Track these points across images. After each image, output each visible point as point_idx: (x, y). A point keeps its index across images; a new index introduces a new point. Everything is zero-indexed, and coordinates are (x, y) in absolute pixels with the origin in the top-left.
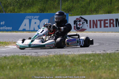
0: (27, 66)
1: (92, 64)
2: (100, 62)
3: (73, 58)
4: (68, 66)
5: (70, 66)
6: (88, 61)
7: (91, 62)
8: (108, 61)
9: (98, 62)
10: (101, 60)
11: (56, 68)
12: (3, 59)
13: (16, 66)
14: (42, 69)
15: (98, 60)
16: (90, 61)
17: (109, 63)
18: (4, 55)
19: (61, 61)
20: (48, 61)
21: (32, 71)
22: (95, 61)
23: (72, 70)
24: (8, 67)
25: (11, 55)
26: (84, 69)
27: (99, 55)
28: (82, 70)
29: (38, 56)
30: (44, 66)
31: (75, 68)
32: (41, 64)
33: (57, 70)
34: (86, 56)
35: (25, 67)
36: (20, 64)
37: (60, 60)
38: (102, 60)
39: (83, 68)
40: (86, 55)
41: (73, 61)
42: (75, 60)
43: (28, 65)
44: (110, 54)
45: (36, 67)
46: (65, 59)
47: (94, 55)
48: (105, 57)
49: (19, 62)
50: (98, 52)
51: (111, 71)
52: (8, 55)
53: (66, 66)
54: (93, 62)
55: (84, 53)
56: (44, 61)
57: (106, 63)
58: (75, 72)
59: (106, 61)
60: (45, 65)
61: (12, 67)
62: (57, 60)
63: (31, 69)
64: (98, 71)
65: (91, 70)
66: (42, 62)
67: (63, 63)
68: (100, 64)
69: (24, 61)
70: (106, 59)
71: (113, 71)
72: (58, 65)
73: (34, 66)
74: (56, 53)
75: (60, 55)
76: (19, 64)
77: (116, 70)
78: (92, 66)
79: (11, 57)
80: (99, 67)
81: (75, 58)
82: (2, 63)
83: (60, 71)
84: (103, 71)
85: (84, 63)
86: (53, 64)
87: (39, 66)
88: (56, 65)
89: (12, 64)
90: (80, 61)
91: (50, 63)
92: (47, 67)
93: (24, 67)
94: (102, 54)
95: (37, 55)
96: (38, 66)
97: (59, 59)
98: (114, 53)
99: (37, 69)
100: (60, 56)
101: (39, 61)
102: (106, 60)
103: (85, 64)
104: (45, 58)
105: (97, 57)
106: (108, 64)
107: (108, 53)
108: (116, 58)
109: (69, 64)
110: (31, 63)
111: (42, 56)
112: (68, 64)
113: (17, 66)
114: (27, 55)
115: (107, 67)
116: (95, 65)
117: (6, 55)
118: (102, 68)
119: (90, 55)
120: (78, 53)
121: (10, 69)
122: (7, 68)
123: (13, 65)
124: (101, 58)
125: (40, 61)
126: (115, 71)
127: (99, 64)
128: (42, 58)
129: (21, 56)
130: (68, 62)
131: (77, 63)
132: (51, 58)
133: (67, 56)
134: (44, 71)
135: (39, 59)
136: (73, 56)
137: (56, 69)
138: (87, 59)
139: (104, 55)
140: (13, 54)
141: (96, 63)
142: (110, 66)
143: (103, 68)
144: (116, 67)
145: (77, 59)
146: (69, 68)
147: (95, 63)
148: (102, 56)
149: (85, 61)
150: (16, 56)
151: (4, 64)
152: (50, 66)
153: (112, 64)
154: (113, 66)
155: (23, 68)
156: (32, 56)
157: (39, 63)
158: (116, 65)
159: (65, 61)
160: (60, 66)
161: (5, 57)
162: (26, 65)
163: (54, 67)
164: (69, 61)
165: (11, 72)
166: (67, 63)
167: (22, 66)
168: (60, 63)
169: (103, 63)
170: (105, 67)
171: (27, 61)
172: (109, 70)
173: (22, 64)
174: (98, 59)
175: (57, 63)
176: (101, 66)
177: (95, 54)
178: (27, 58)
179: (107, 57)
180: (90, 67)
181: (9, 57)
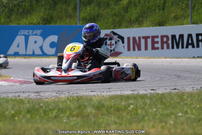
0: (21, 116)
1: (132, 113)
2: (146, 108)
3: (100, 102)
4: (91, 116)
5: (95, 116)
6: (126, 107)
7: (129, 108)
8: (159, 106)
9: (143, 108)
10: (147, 106)
11: (71, 119)
14: (48, 120)
15: (142, 106)
16: (129, 106)
17: (160, 110)
19: (79, 107)
20: (57, 107)
21: (30, 125)
22: (137, 107)
23: (97, 123)
26: (118, 122)
27: (143, 97)
28: (116, 123)
29: (40, 99)
30: (50, 115)
31: (103, 118)
32: (45, 112)
33: (72, 123)
34: (121, 99)
35: (18, 117)
36: (10, 112)
37: (77, 106)
38: (149, 105)
39: (116, 120)
40: (121, 97)
41: (99, 106)
42: (103, 106)
43: (23, 113)
44: (163, 95)
45: (38, 117)
46: (86, 104)
47: (135, 97)
48: (154, 100)
49: (7, 110)
50: (142, 92)
51: (164, 124)
53: (88, 116)
54: (133, 108)
55: (119, 93)
56: (51, 107)
57: (156, 111)
58: (103, 125)
59: (156, 108)
60: (52, 113)
62: (72, 106)
63: (28, 122)
64: (142, 124)
65: (130, 123)
66: (47, 109)
67: (83, 110)
68: (146, 112)
69: (16, 108)
70: (156, 103)
71: (168, 124)
72: (74, 113)
73: (34, 116)
74: (71, 93)
75: (78, 97)
76: (7, 113)
77: (172, 122)
78: (131, 115)
80: (144, 117)
81: (104, 102)
83: (78, 123)
84: (151, 124)
85: (118, 110)
86: (65, 112)
87: (42, 115)
88: (70, 114)
90: (111, 107)
91: (61, 111)
92: (56, 117)
93: (16, 118)
94: (149, 95)
96: (40, 116)
97: (75, 103)
98: (170, 93)
99: (38, 121)
100: (79, 99)
101: (42, 107)
102: (157, 105)
103: (121, 113)
104: (52, 102)
105: (140, 100)
106: (159, 112)
107: (158, 94)
108: (173, 102)
109: (94, 112)
110: (29, 111)
111: (47, 98)
112: (91, 112)
113: (5, 116)
114: (21, 98)
115: (157, 117)
116: (137, 114)
118: (149, 119)
119: (128, 97)
120: (108, 93)
124: (148, 101)
125: (44, 108)
126: (171, 124)
127: (144, 113)
128: (47, 102)
129: (11, 99)
130: (91, 108)
131: (107, 110)
132: (63, 102)
133: (90, 99)
134: (51, 124)
135: (41, 105)
136: (100, 99)
137: (71, 121)
138: (123, 103)
139: (152, 97)
141: (140, 111)
142: (162, 115)
143: (151, 118)
144: (173, 116)
145: (107, 103)
146: (93, 120)
147: (137, 110)
148: (148, 98)
149: (120, 106)
150: (4, 98)
152: (62, 115)
153: (165, 112)
154: (168, 115)
155: (14, 120)
156: (31, 99)
157: (41, 111)
158: (172, 113)
159: (85, 107)
160: (77, 116)
162: (20, 114)
163: (68, 117)
164: (93, 106)
166: (89, 110)
167: (13, 116)
168: (77, 111)
169: (150, 110)
170: (154, 118)
171: (21, 106)
172: (161, 122)
173: (13, 112)
174: (143, 104)
175: (73, 111)
176: (147, 115)
177: (138, 95)
178: (22, 102)
179: (157, 100)
180: (129, 117)
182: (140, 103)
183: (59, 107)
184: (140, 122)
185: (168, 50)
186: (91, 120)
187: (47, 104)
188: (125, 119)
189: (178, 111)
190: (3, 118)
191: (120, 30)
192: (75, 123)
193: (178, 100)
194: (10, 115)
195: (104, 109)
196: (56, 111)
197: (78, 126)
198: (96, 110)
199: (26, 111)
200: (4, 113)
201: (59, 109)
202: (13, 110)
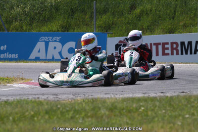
0: (40, 117)
1: (143, 114)
2: (156, 110)
3: (113, 104)
4: (104, 117)
5: (109, 117)
6: (137, 109)
7: (140, 110)
8: (168, 108)
9: (153, 110)
10: (157, 108)
11: (87, 120)
12: (2, 105)
13: (23, 117)
14: (65, 121)
15: (152, 108)
16: (140, 108)
17: (169, 112)
18: (5, 99)
19: (93, 109)
20: (74, 109)
21: (48, 125)
22: (147, 109)
23: (111, 123)
24: (11, 118)
26: (130, 122)
27: (153, 99)
28: (127, 124)
29: (58, 100)
30: (67, 116)
31: (116, 119)
32: (62, 113)
33: (87, 124)
34: (133, 101)
35: (38, 118)
36: (30, 113)
37: (92, 107)
38: (159, 107)
39: (128, 121)
41: (113, 108)
42: (116, 108)
43: (42, 114)
44: (171, 98)
45: (55, 117)
46: (100, 105)
47: (145, 100)
48: (164, 102)
49: (27, 111)
50: (152, 95)
51: (172, 125)
52: (11, 99)
53: (102, 117)
54: (144, 110)
55: (131, 96)
56: (68, 109)
57: (165, 113)
59: (165, 110)
60: (68, 114)
61: (16, 119)
62: (87, 108)
63: (46, 122)
64: (152, 124)
65: (141, 124)
66: (64, 110)
67: (97, 111)
68: (156, 113)
69: (36, 109)
71: (176, 126)
72: (89, 114)
73: (52, 117)
74: (87, 95)
75: (93, 99)
76: (27, 113)
77: (180, 124)
78: (142, 117)
79: (15, 103)
80: (154, 118)
81: (116, 104)
82: (1, 111)
84: (160, 125)
85: (130, 111)
86: (80, 113)
87: (59, 116)
88: (85, 115)
89: (17, 113)
90: (123, 109)
91: (77, 112)
92: (72, 118)
93: (36, 119)
94: (158, 98)
95: (57, 99)
96: (58, 117)
97: (90, 105)
98: (178, 96)
99: (56, 122)
100: (93, 101)
101: (59, 108)
102: (166, 107)
103: (132, 114)
104: (69, 104)
105: (150, 103)
106: (168, 114)
107: (167, 97)
108: (180, 104)
109: (107, 113)
110: (47, 112)
111: (64, 100)
112: (105, 114)
113: (25, 117)
114: (40, 99)
115: (166, 118)
116: (147, 115)
117: (7, 98)
118: (158, 120)
119: (139, 100)
120: (121, 96)
121: (14, 121)
122: (8, 119)
123: (18, 115)
124: (158, 104)
125: (61, 109)
126: (178, 125)
127: (154, 114)
128: (64, 104)
129: (31, 101)
130: (105, 110)
131: (120, 112)
132: (79, 104)
133: (104, 101)
135: (59, 106)
136: (113, 101)
137: (85, 122)
138: (134, 105)
139: (161, 100)
140: (18, 98)
141: (150, 113)
142: (171, 116)
143: (160, 120)
144: (181, 118)
145: (119, 105)
146: (106, 120)
147: (147, 112)
148: (158, 101)
149: (131, 108)
150: (24, 100)
151: (4, 113)
152: (77, 116)
153: (174, 114)
154: (176, 117)
155: (34, 120)
156: (49, 100)
157: (59, 112)
158: (180, 115)
159: (100, 108)
160: (92, 117)
161: (6, 102)
162: (39, 115)
163: (83, 118)
164: (107, 108)
165: (15, 126)
166: (103, 112)
167: (33, 116)
168: (92, 112)
169: (160, 112)
170: (163, 119)
171: (40, 108)
172: (170, 123)
173: (32, 113)
174: (153, 106)
175: (88, 112)
176: (157, 116)
177: (148, 97)
178: (41, 103)
179: (166, 102)
180: (140, 118)
181: (12, 103)
182: (150, 105)
183: (75, 108)
184: (150, 123)
185: (177, 56)
186: (104, 120)
187: (64, 106)
188: (136, 120)
189: (185, 113)
190: (23, 119)
192: (90, 123)
193: (186, 103)
194: (30, 115)
195: (116, 111)
196: (72, 112)
198: (109, 111)
199: (44, 112)
200: (24, 113)
201: (75, 111)
202: (33, 111)
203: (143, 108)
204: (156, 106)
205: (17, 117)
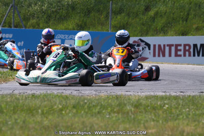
0: (68, 111)
2: (180, 109)
3: (137, 102)
4: (130, 113)
6: (161, 107)
7: (164, 108)
8: (191, 107)
9: (177, 108)
11: (113, 115)
12: (30, 98)
13: (51, 110)
14: (92, 115)
15: (176, 106)
16: (164, 106)
17: (193, 110)
18: (30, 92)
19: (119, 105)
20: (100, 104)
21: (77, 119)
22: (171, 107)
23: (136, 119)
24: (40, 111)
25: (42, 92)
26: (155, 119)
27: (176, 98)
29: (82, 96)
30: (94, 111)
31: (142, 115)
32: (89, 108)
33: (114, 119)
35: (65, 111)
36: (58, 107)
37: (117, 103)
38: (182, 105)
39: (153, 117)
40: (156, 97)
41: (137, 105)
42: (140, 104)
43: (69, 108)
44: (193, 97)
45: (83, 112)
46: (125, 102)
47: (169, 98)
48: (187, 101)
49: (55, 104)
51: (197, 123)
53: (128, 113)
54: (168, 107)
55: (152, 94)
56: (94, 104)
57: (189, 111)
58: (142, 122)
59: (189, 108)
60: (95, 109)
61: (45, 112)
62: (113, 104)
63: (74, 115)
64: (177, 121)
65: (166, 120)
66: (90, 105)
67: (123, 107)
68: (179, 111)
69: (64, 103)
70: (188, 104)
71: (201, 123)
72: (115, 110)
73: (79, 111)
74: (109, 92)
75: (116, 96)
76: (56, 107)
78: (166, 113)
80: (178, 115)
82: (30, 104)
83: (119, 119)
84: (186, 122)
85: (154, 108)
86: (107, 109)
87: (86, 110)
88: (111, 111)
89: (45, 107)
90: (148, 106)
91: (104, 107)
92: (99, 113)
93: (64, 112)
94: (181, 97)
95: (80, 94)
96: (85, 112)
97: (116, 101)
98: (200, 96)
99: (84, 116)
100: (117, 98)
101: (86, 103)
102: (189, 106)
103: (157, 111)
105: (173, 101)
106: (192, 112)
107: (190, 96)
109: (133, 109)
110: (74, 107)
111: (88, 96)
112: (131, 110)
113: (53, 110)
115: (190, 117)
116: (171, 113)
117: (32, 92)
118: (183, 118)
119: (162, 98)
120: (143, 94)
121: (43, 113)
122: (38, 112)
123: (47, 108)
124: (181, 102)
125: (88, 104)
126: (203, 123)
128: (90, 99)
129: (58, 95)
130: (130, 106)
131: (144, 109)
132: (104, 100)
134: (95, 119)
135: (86, 101)
136: (137, 98)
137: (113, 117)
138: (159, 103)
139: (184, 98)
141: (174, 111)
142: (195, 115)
143: (185, 117)
145: (144, 102)
146: (133, 116)
147: (171, 109)
148: (181, 100)
150: (50, 95)
151: (34, 105)
152: (104, 111)
153: (197, 112)
154: (199, 115)
155: (62, 114)
156: (74, 96)
157: (86, 106)
159: (125, 105)
160: (118, 113)
161: (33, 95)
162: (67, 109)
163: (110, 114)
164: (132, 105)
165: (45, 119)
166: (128, 108)
167: (61, 110)
168: (118, 108)
169: (184, 110)
170: (187, 117)
171: (68, 102)
172: (195, 121)
173: (60, 107)
174: (176, 104)
175: (114, 108)
176: (181, 114)
178: (67, 98)
179: (189, 101)
180: (165, 115)
181: (39, 96)
182: (174, 103)
185: (190, 57)
186: (131, 116)
187: (90, 101)
188: (161, 117)
190: (52, 112)
191: (147, 37)
192: (117, 118)
194: (58, 109)
195: (141, 107)
196: (99, 107)
197: (119, 121)
198: (134, 108)
200: (52, 107)
202: (61, 105)
203: (167, 106)
204: (179, 105)
205: (45, 110)
